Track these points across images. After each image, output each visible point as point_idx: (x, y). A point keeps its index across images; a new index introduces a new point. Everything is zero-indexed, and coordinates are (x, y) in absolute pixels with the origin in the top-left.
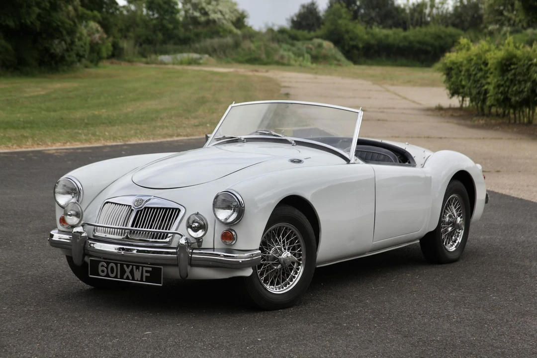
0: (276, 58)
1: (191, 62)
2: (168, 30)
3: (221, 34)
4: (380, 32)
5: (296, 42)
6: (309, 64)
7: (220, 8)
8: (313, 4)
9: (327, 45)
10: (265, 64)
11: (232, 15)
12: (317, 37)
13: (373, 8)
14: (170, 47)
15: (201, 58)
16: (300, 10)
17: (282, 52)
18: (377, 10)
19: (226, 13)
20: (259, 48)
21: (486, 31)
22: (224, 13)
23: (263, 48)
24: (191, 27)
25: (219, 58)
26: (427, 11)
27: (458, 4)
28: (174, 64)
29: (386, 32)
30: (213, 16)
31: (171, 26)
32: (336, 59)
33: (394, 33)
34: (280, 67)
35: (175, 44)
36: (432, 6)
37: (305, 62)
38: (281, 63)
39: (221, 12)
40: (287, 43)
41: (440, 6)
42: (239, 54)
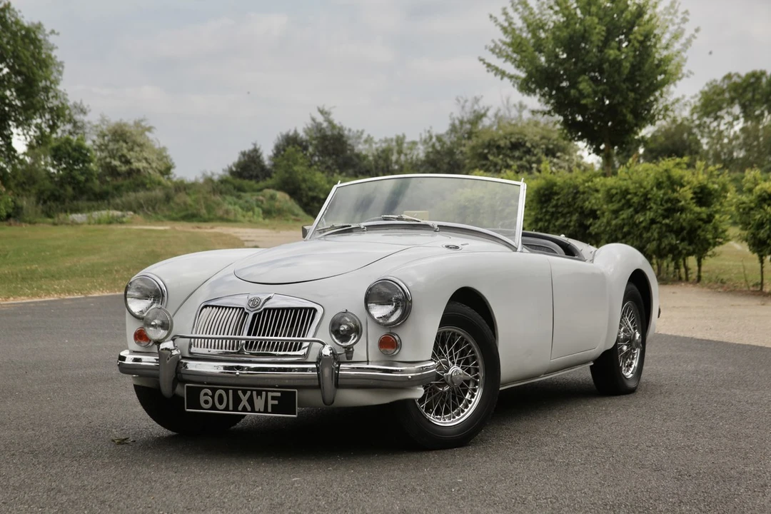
0: (220, 213)
1: (111, 221)
2: (79, 182)
3: (148, 186)
5: (243, 194)
6: (261, 219)
7: (145, 155)
8: (255, 151)
9: (282, 196)
10: (205, 221)
11: (160, 163)
12: (268, 187)
13: (330, 155)
14: (82, 203)
15: (124, 216)
16: (240, 158)
17: (226, 206)
18: (334, 157)
19: (153, 161)
20: (197, 201)
22: (150, 161)
23: (202, 202)
24: (108, 179)
25: (147, 217)
26: (394, 158)
27: (430, 150)
28: (89, 224)
30: (136, 165)
31: (82, 178)
32: (293, 214)
34: (226, 224)
35: (89, 200)
36: (400, 152)
37: (255, 217)
38: (225, 219)
39: (146, 159)
40: (232, 195)
41: (408, 152)
42: (171, 209)
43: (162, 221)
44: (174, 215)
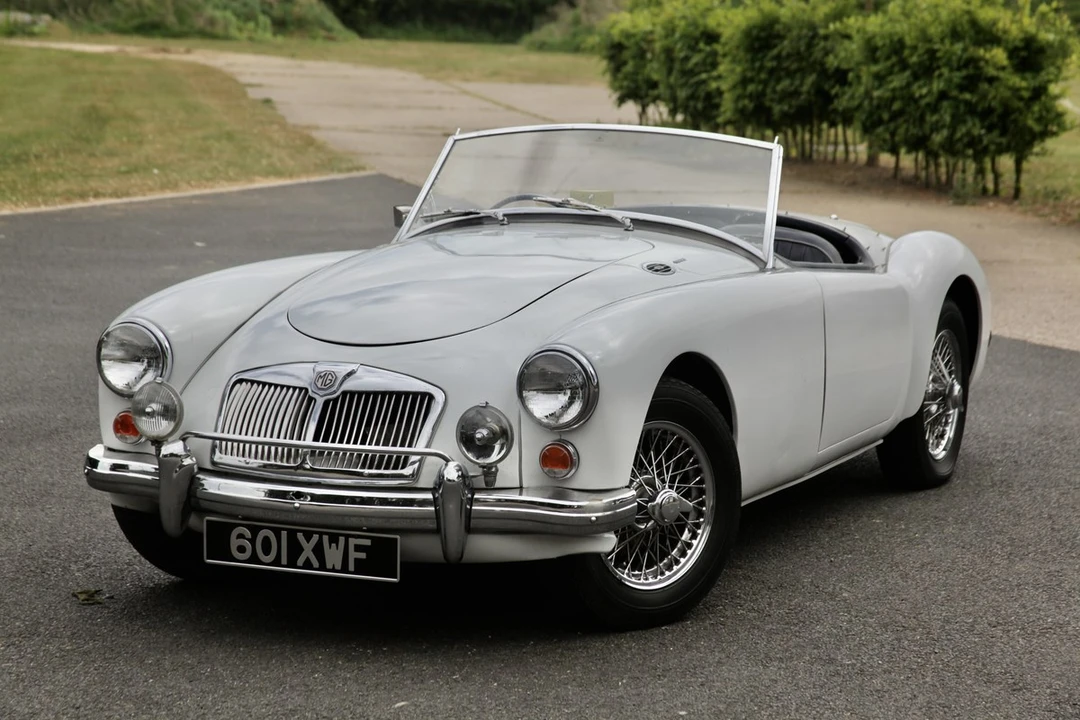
0: (200, 23)
1: (12, 30)
6: (268, 35)
15: (34, 23)
17: (210, 11)
25: (75, 25)
32: (324, 27)
34: (210, 42)
37: (260, 32)
38: (211, 34)
42: (116, 13)
43: (101, 34)
44: (121, 24)
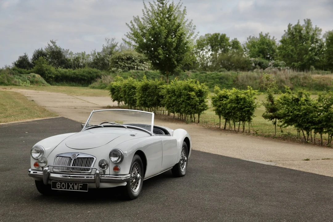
0: (13, 82)
4: (62, 70)
5: (22, 75)
6: (29, 85)
8: (25, 56)
9: (38, 76)
10: (7, 85)
12: (32, 72)
13: (55, 59)
16: (19, 59)
17: (15, 79)
18: (57, 59)
20: (3, 77)
21: (110, 70)
23: (5, 78)
26: (81, 61)
27: (95, 58)
29: (65, 70)
33: (69, 71)
34: (15, 86)
36: (83, 59)
37: (27, 84)
38: (15, 85)
40: (17, 75)
41: (87, 58)
